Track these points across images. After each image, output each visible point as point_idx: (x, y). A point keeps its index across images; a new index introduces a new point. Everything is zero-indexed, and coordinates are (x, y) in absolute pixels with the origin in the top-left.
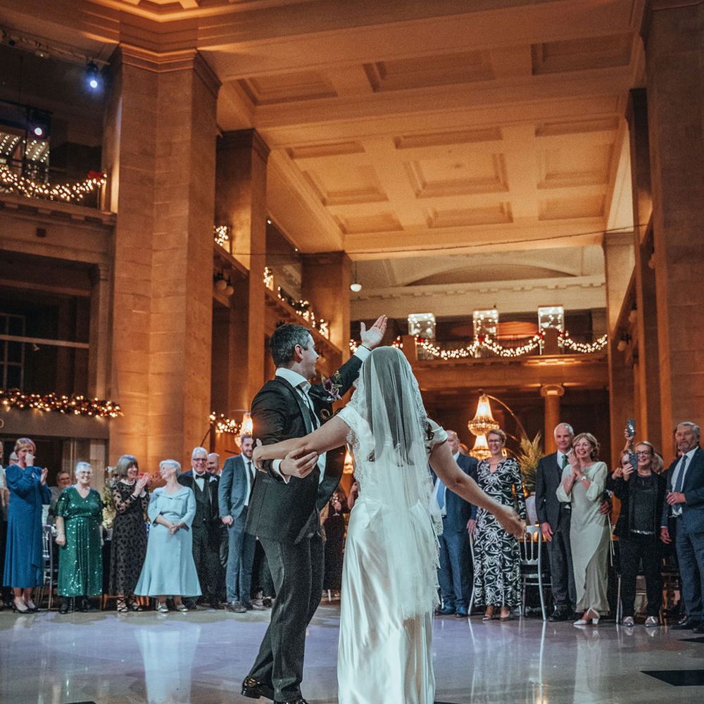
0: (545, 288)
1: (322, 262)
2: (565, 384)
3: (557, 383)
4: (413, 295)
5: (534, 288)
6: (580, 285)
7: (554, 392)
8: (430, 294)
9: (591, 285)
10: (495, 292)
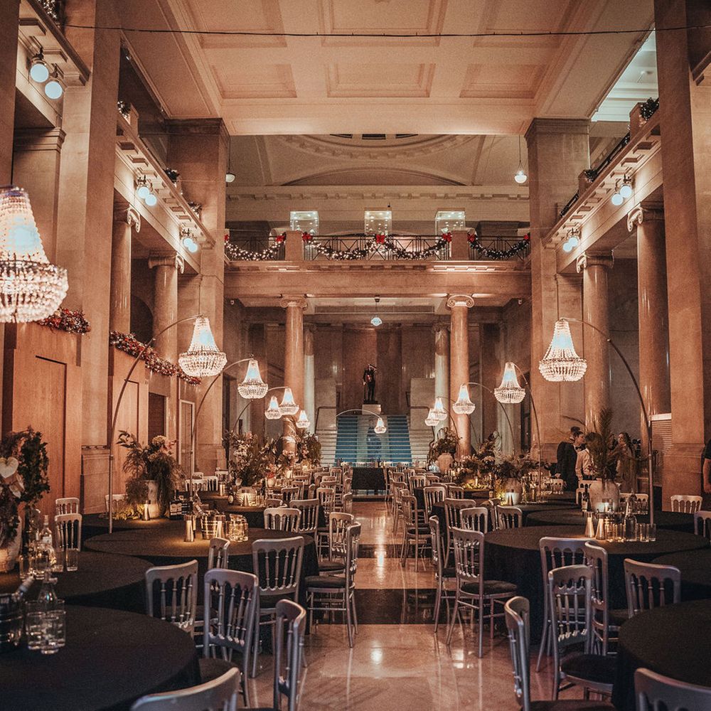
0: (434, 196)
1: (193, 130)
2: (475, 295)
3: (465, 292)
4: (290, 196)
5: (421, 195)
6: (469, 196)
7: (463, 304)
8: (309, 195)
9: (482, 196)
10: (380, 197)
